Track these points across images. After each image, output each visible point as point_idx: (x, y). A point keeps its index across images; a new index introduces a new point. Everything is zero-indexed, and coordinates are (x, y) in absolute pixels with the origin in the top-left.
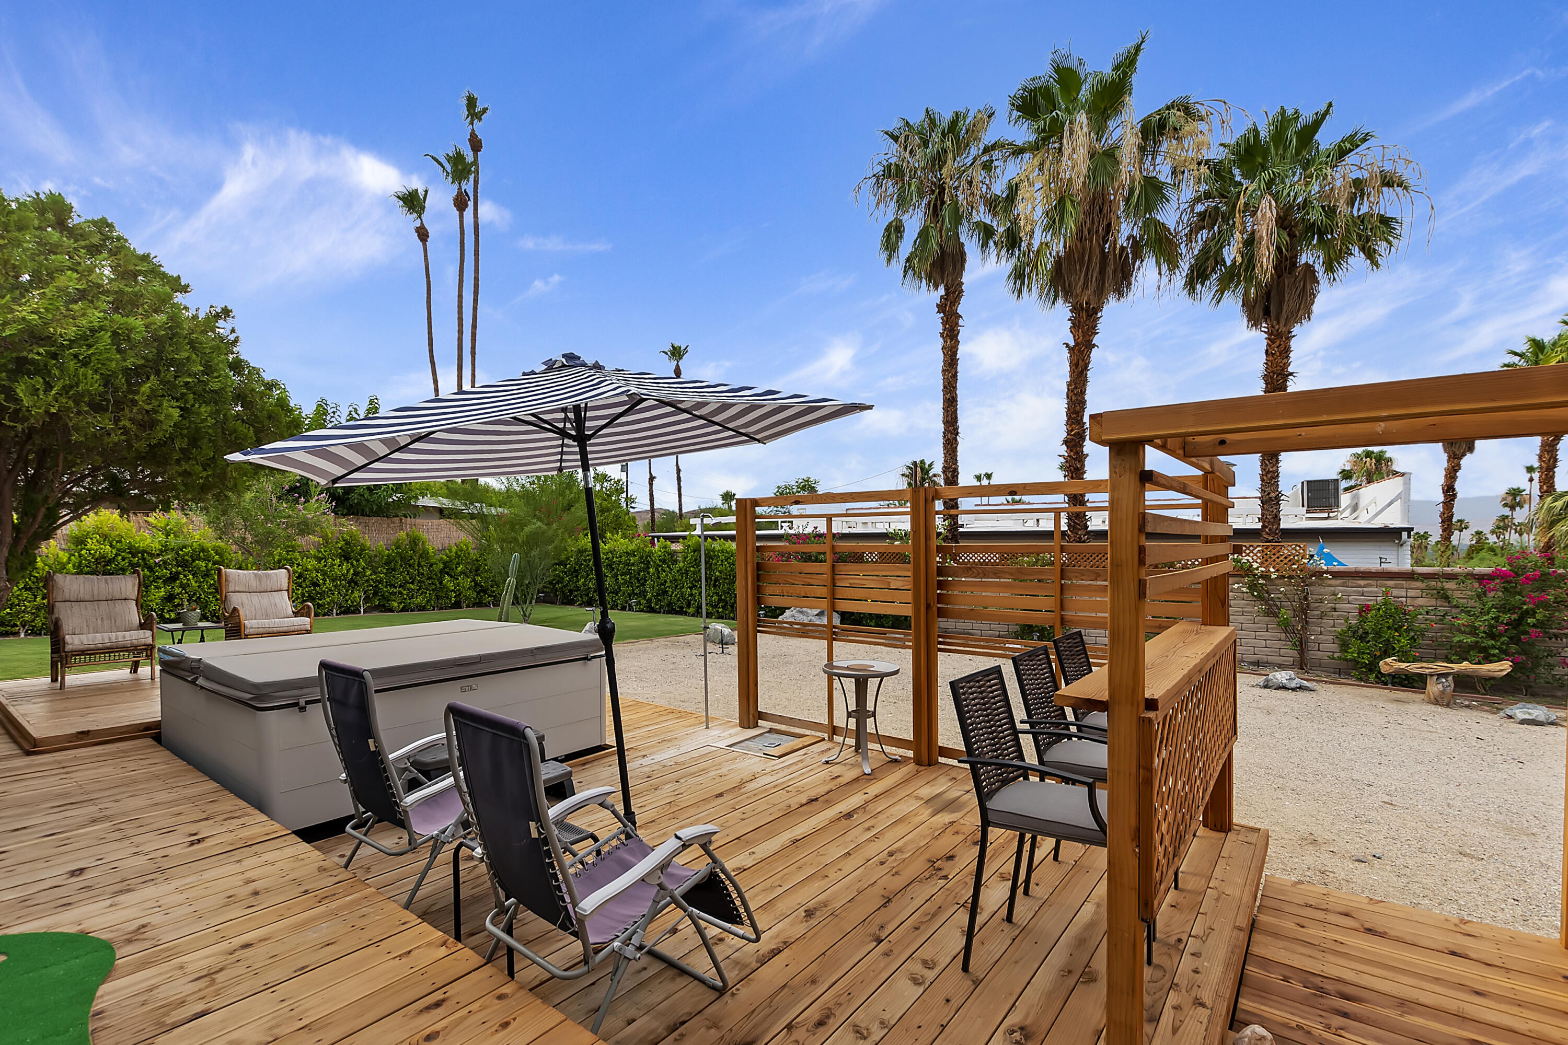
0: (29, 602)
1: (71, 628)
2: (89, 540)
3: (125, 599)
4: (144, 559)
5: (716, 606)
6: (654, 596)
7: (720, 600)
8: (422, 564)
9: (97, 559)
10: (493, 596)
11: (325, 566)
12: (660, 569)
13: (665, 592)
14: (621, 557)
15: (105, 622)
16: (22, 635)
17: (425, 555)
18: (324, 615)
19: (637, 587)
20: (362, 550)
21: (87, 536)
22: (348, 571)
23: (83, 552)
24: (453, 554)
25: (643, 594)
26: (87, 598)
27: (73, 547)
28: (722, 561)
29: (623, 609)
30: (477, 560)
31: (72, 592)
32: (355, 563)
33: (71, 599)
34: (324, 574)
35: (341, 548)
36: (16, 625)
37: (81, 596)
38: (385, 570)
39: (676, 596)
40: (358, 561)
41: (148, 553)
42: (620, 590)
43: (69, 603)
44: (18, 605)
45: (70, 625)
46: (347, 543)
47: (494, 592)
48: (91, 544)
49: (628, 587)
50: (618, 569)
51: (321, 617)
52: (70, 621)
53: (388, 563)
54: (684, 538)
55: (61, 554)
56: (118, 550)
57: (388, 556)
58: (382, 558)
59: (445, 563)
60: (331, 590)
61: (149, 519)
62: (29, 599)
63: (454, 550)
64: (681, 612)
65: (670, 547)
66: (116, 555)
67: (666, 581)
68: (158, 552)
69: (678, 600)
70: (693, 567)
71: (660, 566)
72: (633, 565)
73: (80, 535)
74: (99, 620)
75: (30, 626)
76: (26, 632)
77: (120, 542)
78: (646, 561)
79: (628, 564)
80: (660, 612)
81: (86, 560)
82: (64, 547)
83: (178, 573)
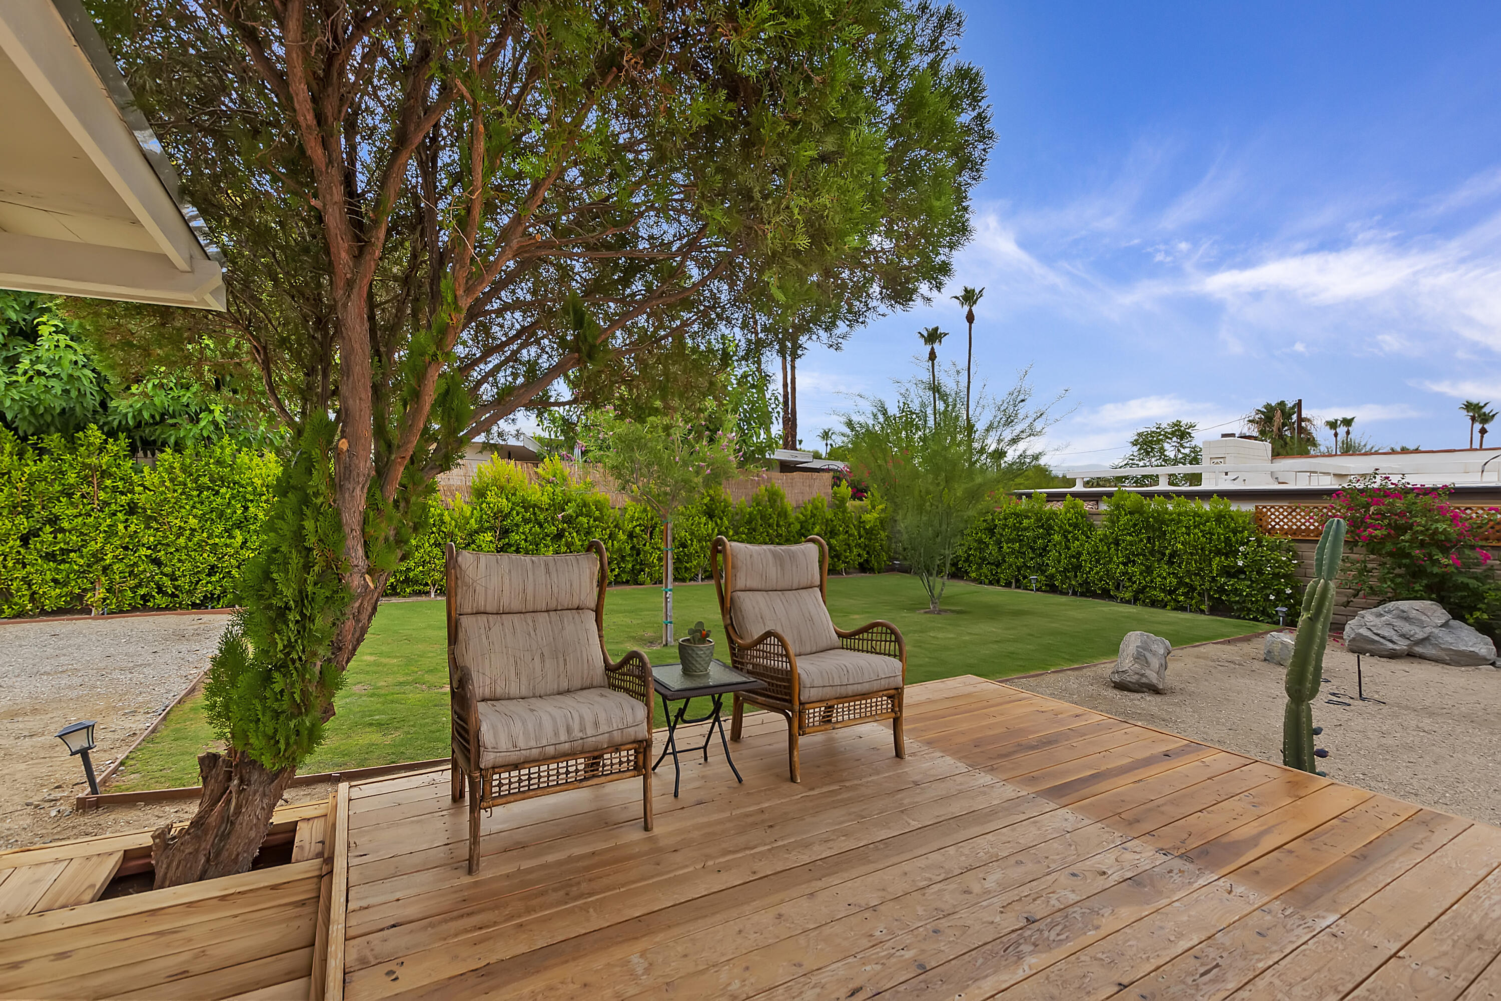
0: (439, 559)
1: (488, 682)
2: (489, 492)
3: (578, 609)
4: (535, 514)
5: (1170, 592)
6: (1060, 572)
7: (1181, 583)
8: (781, 523)
9: (495, 514)
10: (846, 562)
11: (692, 525)
12: (1069, 536)
13: (1078, 567)
14: (1006, 519)
15: (548, 664)
16: (433, 596)
17: (783, 514)
18: (690, 580)
19: (1032, 559)
20: (726, 507)
21: (487, 488)
22: (713, 530)
23: (484, 505)
24: (809, 512)
25: (1041, 569)
26: (516, 605)
27: (475, 500)
28: (1187, 528)
29: (1008, 585)
30: (832, 521)
31: (490, 592)
32: (719, 521)
33: (489, 609)
34: (692, 534)
35: (706, 505)
36: (427, 584)
37: (505, 602)
38: (746, 531)
39: (1097, 573)
40: (721, 519)
41: (538, 507)
42: (1005, 561)
43: (484, 617)
44: (429, 562)
45: (487, 672)
46: (712, 499)
47: (847, 558)
48: (491, 498)
49: (1016, 557)
50: (1001, 535)
51: (688, 583)
52: (487, 662)
53: (749, 522)
54: (1110, 495)
55: (465, 507)
56: (513, 504)
57: (750, 514)
58: (744, 516)
59: (801, 523)
60: (697, 552)
61: (540, 470)
62: (438, 556)
63: (810, 507)
64: (1106, 595)
65: (1082, 507)
66: (512, 509)
67: (1080, 554)
68: (547, 506)
69: (1101, 580)
70: (1130, 535)
71: (1070, 532)
72: (1026, 529)
73: (481, 486)
74: (537, 660)
75: (439, 585)
76: (436, 592)
77: (514, 494)
78: (1046, 524)
79: (1018, 529)
80: (1067, 594)
81: (486, 514)
82: (467, 499)
83: (563, 530)
